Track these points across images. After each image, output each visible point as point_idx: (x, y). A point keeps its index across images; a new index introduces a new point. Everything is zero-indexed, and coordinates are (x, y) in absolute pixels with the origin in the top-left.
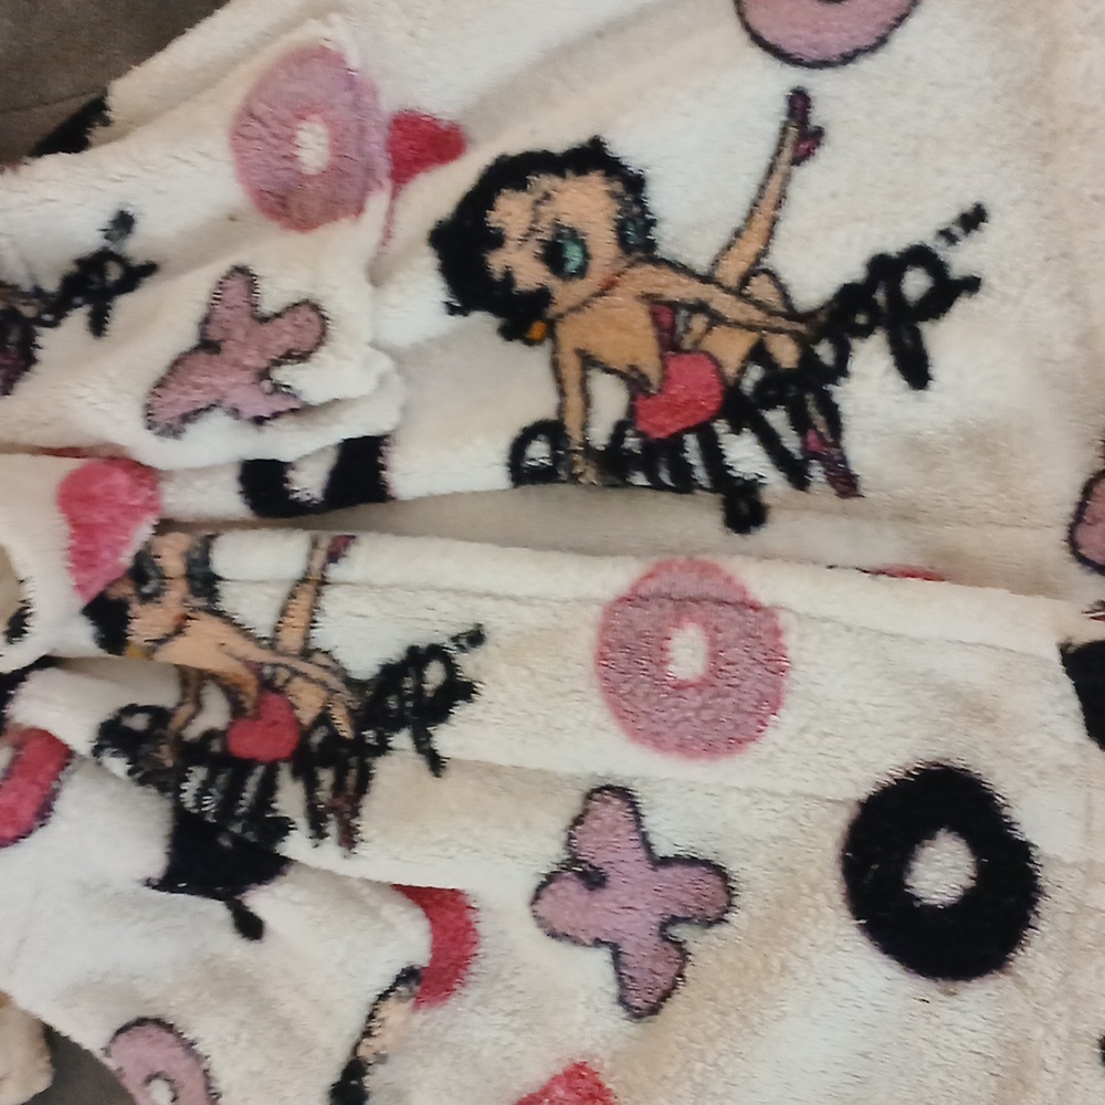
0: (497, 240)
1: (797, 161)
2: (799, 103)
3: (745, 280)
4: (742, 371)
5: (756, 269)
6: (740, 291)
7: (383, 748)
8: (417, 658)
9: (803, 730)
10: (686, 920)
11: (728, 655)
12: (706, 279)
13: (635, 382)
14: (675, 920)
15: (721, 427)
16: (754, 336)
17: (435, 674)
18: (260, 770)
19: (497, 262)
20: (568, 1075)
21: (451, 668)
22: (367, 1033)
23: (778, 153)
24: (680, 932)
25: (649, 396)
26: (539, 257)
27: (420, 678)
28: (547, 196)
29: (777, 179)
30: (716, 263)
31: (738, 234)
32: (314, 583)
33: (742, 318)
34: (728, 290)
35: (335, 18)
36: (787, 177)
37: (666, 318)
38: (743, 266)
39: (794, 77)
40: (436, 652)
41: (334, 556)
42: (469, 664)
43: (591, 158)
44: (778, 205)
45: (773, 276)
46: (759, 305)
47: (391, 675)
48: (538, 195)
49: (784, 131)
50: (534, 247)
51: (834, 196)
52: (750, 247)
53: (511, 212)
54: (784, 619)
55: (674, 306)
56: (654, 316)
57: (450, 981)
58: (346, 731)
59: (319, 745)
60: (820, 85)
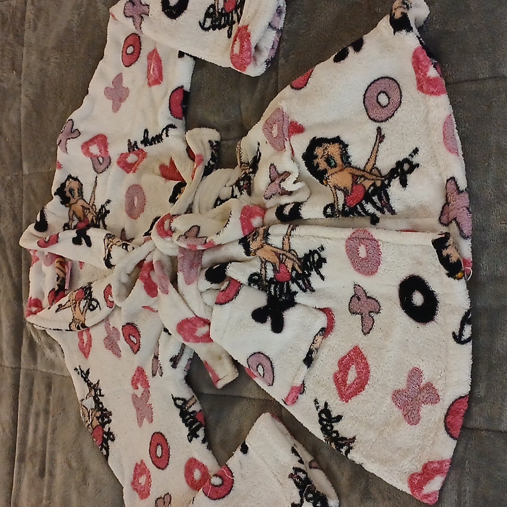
0: (316, 157)
1: (380, 142)
2: (379, 129)
3: (371, 170)
4: (369, 188)
5: (374, 167)
6: (370, 173)
7: (310, 275)
8: (312, 253)
9: (385, 270)
10: (373, 312)
11: (369, 252)
12: (364, 171)
13: (345, 192)
14: (371, 312)
15: (364, 202)
16: (374, 181)
17: (316, 257)
18: (286, 283)
19: (316, 161)
20: (354, 349)
21: (319, 255)
22: (313, 343)
23: (376, 141)
24: (372, 314)
25: (348, 196)
26: (325, 161)
27: (313, 258)
28: (326, 148)
29: (376, 146)
30: (365, 167)
31: (369, 160)
32: (288, 235)
33: (371, 178)
34: (368, 173)
35: (283, 101)
36: (378, 146)
37: (355, 178)
38: (371, 167)
39: (378, 124)
40: (315, 252)
41: (293, 229)
42: (323, 254)
43: (337, 140)
44: (377, 152)
45: (377, 169)
46: (375, 175)
47: (307, 257)
48: (324, 148)
49: (377, 137)
50: (323, 159)
51: (387, 150)
52: (372, 163)
53: (319, 151)
54: (380, 243)
55: (358, 176)
56: (353, 177)
57: (329, 331)
58: (300, 272)
59: (295, 276)
60: (383, 125)
